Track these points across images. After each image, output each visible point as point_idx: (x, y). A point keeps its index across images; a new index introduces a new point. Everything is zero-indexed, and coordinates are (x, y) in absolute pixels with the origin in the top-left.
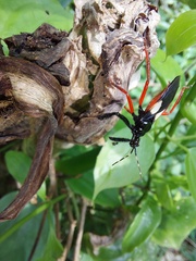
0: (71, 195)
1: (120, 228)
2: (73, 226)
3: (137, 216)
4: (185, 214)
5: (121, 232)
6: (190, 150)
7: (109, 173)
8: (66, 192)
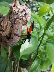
0: (15, 57)
1: (29, 66)
2: (16, 65)
3: (34, 62)
4: (48, 61)
5: (29, 67)
6: (48, 44)
7: (24, 50)
8: (14, 56)
